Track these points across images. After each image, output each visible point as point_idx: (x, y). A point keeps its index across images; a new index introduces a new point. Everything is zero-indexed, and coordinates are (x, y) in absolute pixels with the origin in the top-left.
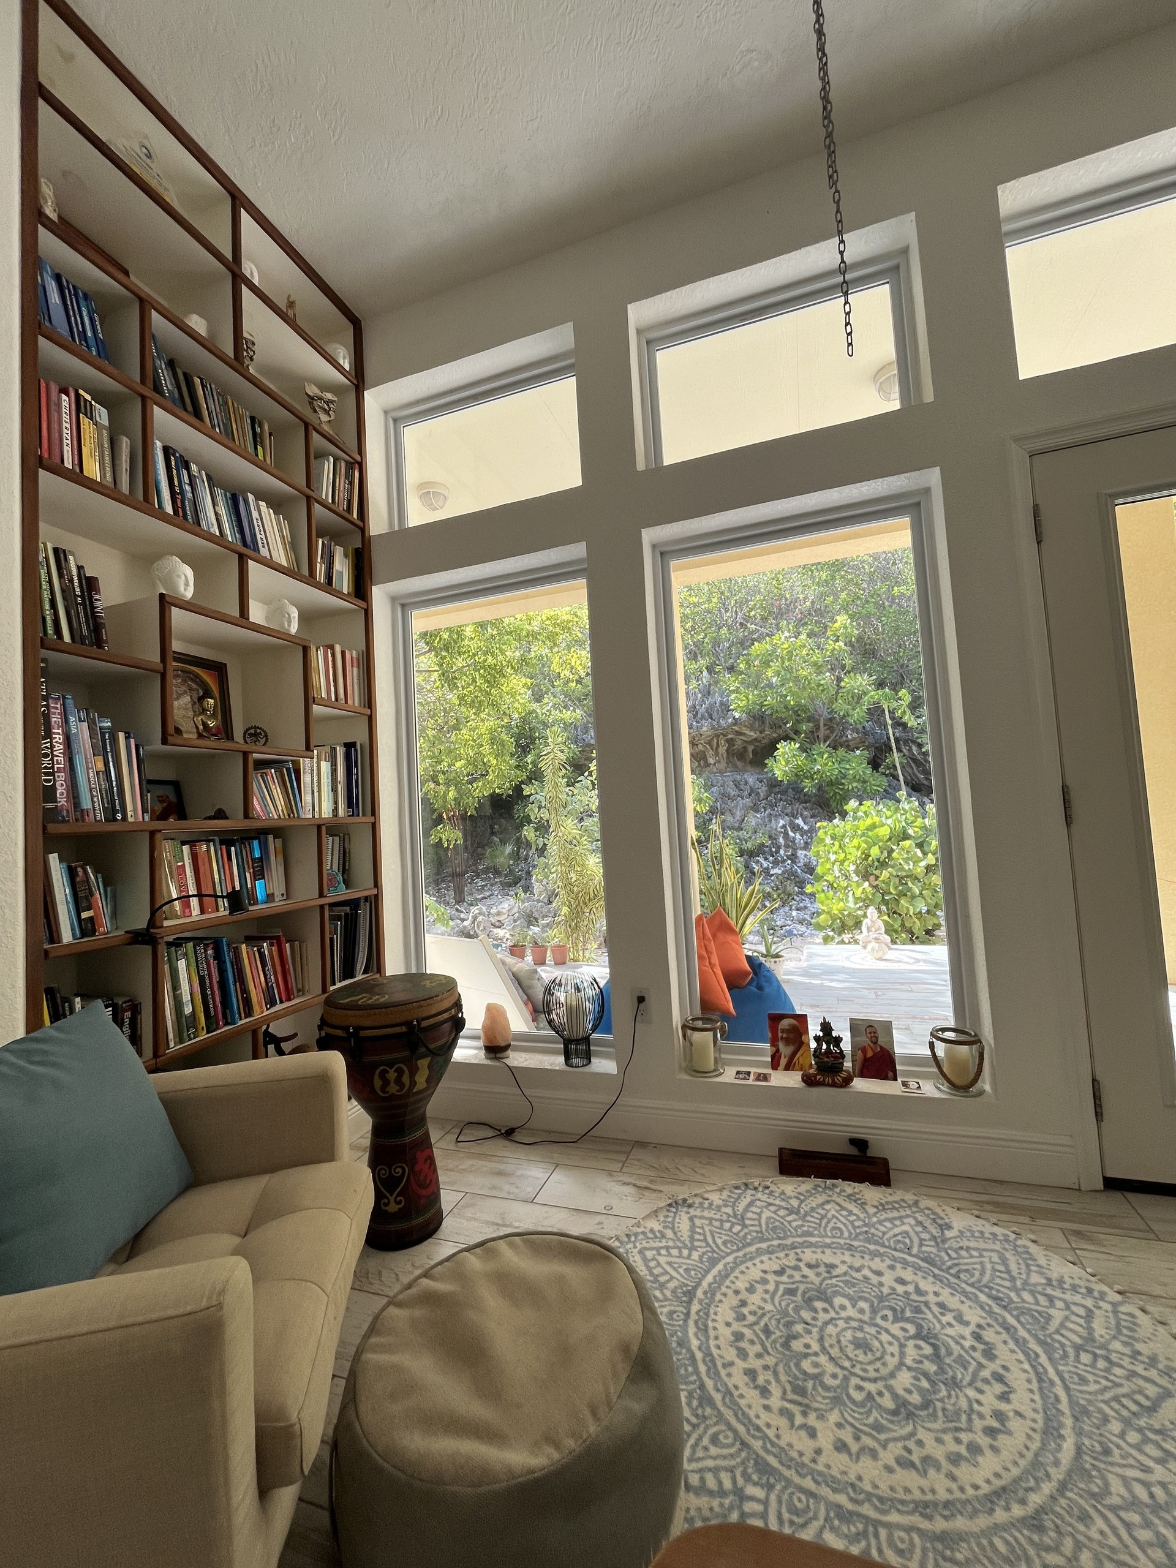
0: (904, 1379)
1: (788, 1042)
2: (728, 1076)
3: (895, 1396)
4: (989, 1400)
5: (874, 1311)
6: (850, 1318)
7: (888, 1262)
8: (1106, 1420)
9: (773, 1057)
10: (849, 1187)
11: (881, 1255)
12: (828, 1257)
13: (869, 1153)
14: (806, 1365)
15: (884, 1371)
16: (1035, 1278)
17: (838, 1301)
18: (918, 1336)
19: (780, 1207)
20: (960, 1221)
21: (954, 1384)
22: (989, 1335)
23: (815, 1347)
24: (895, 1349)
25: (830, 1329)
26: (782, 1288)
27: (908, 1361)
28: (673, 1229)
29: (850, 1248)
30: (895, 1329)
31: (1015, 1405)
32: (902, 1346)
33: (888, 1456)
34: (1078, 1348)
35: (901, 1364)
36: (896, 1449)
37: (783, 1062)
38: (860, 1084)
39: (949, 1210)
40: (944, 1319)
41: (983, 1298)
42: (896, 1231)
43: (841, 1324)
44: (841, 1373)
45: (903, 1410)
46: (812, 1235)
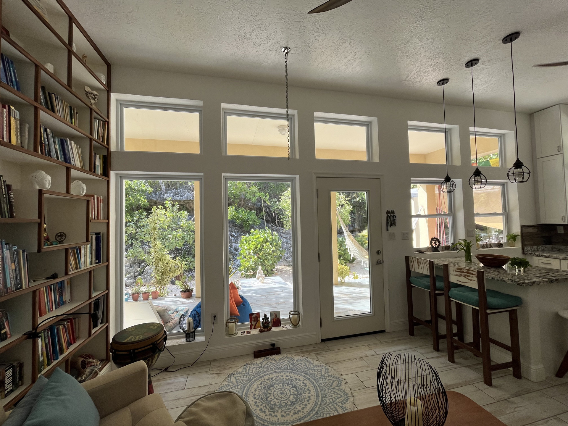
0: (292, 397)
1: (254, 321)
2: (239, 334)
3: (290, 401)
4: (307, 395)
5: (283, 385)
6: (279, 389)
7: (284, 373)
8: (325, 390)
9: (250, 326)
10: (271, 357)
11: (282, 372)
12: (271, 376)
13: (275, 347)
14: (272, 403)
15: (288, 397)
16: (312, 366)
17: (275, 386)
18: (293, 387)
19: (257, 367)
20: (296, 358)
21: (301, 394)
22: (305, 382)
23: (273, 398)
24: (289, 392)
25: (275, 393)
26: (262, 387)
27: (292, 393)
28: (231, 382)
29: (275, 372)
30: (288, 387)
31: (311, 394)
32: (290, 390)
33: (291, 414)
34: (320, 378)
35: (290, 394)
36: (293, 412)
37: (253, 327)
38: (274, 329)
39: (293, 356)
40: (297, 382)
41: (303, 374)
42: (284, 365)
43: (277, 391)
44: (279, 401)
45: (293, 403)
46: (266, 372)
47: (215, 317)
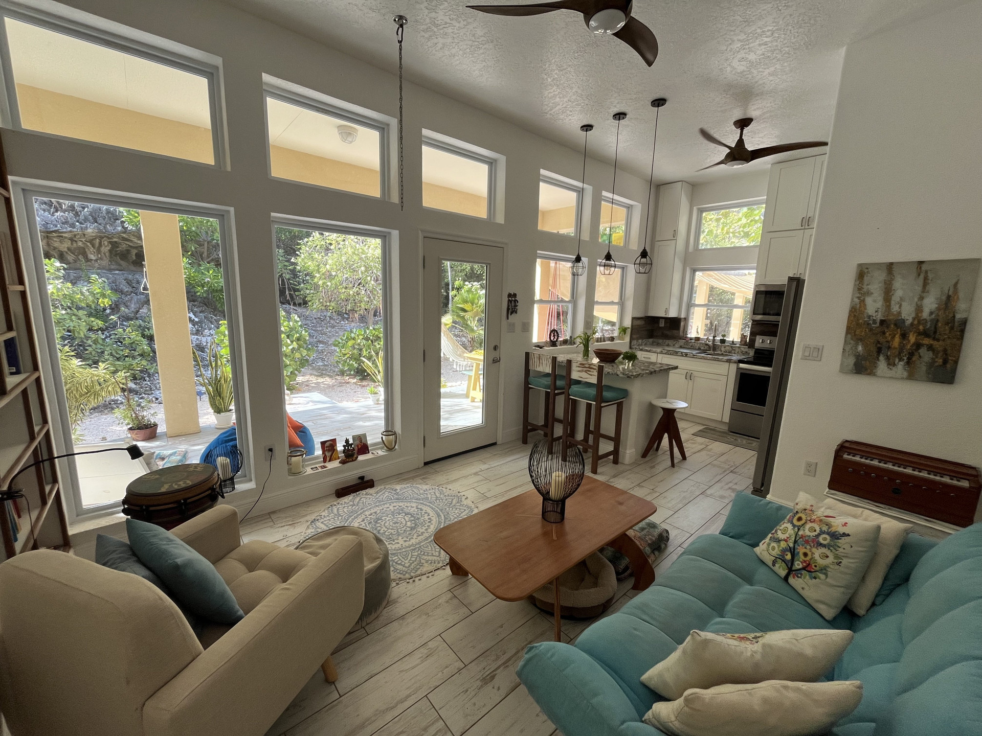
0: (409, 524)
1: (329, 451)
2: (309, 471)
3: (409, 527)
4: (426, 517)
5: (393, 516)
6: (389, 520)
7: (388, 504)
8: (446, 509)
9: (324, 458)
10: (364, 492)
11: (385, 504)
12: (373, 511)
13: (366, 479)
14: (386, 534)
15: (404, 525)
16: (421, 491)
17: (383, 518)
18: (406, 514)
19: (348, 506)
20: (398, 487)
21: (418, 519)
22: (419, 507)
23: (386, 529)
24: (403, 520)
25: (386, 524)
26: (367, 523)
27: (407, 520)
28: (318, 528)
29: (377, 506)
30: (400, 516)
31: (431, 515)
32: (404, 518)
33: (415, 537)
34: (436, 500)
35: (406, 522)
36: (416, 535)
37: (328, 459)
38: (361, 458)
39: (394, 486)
40: (409, 509)
41: (414, 501)
42: (385, 496)
43: (388, 522)
44: (395, 530)
45: (412, 529)
46: (363, 508)
47: (271, 450)
